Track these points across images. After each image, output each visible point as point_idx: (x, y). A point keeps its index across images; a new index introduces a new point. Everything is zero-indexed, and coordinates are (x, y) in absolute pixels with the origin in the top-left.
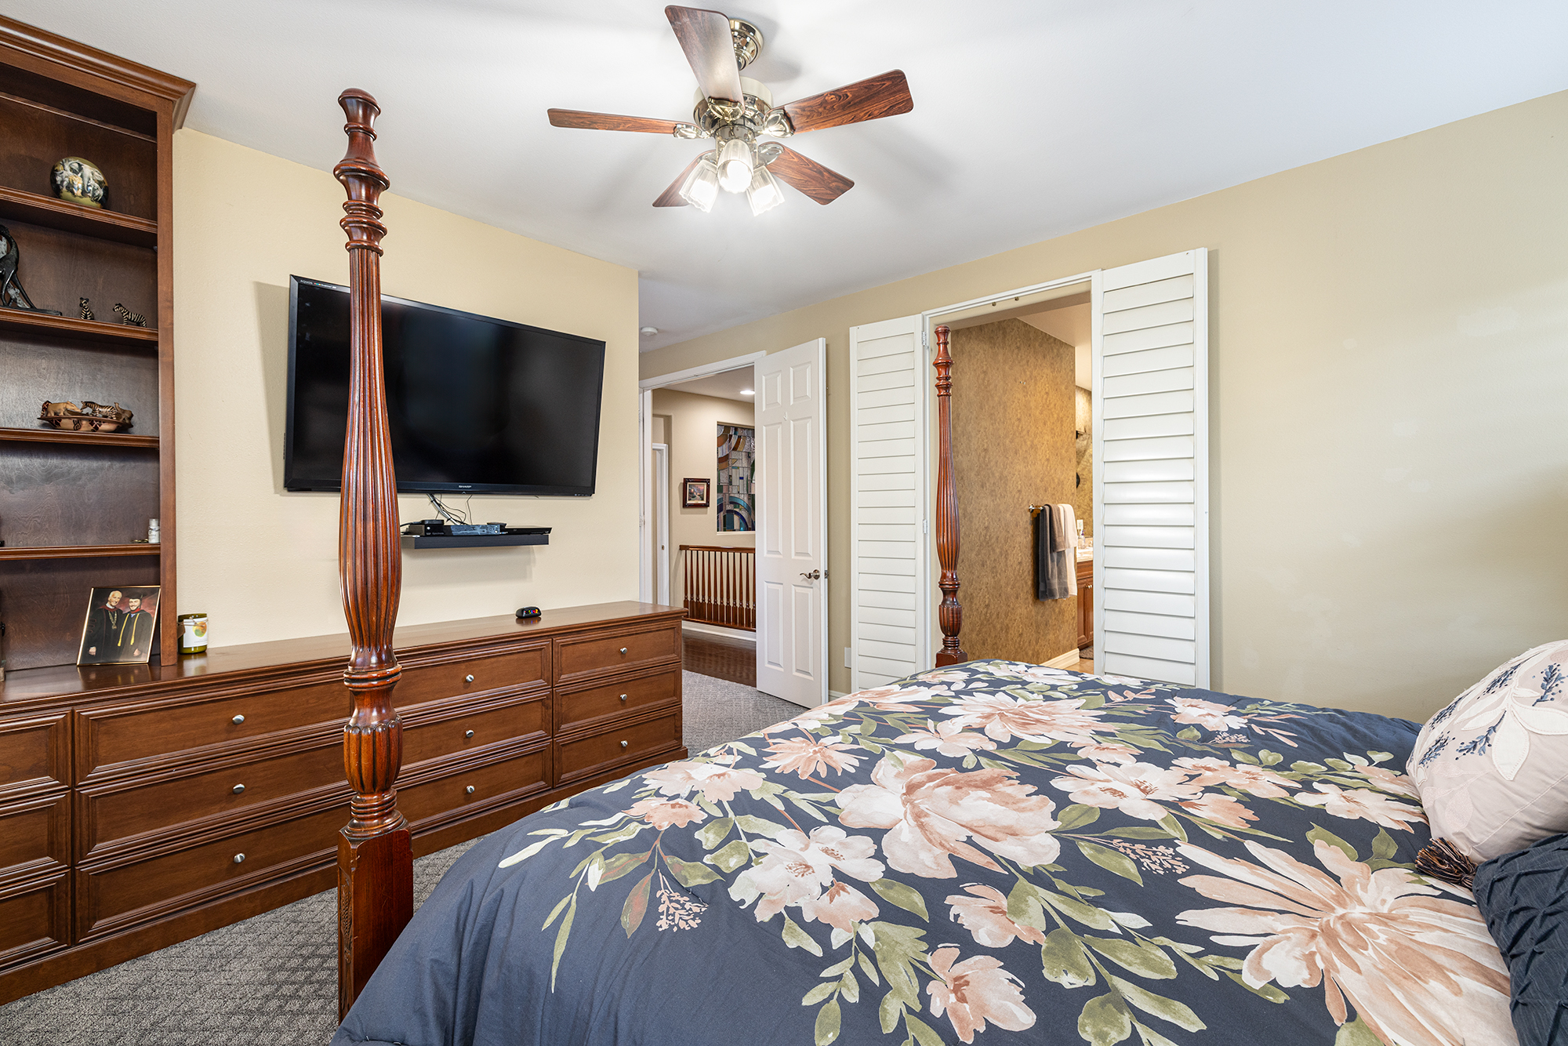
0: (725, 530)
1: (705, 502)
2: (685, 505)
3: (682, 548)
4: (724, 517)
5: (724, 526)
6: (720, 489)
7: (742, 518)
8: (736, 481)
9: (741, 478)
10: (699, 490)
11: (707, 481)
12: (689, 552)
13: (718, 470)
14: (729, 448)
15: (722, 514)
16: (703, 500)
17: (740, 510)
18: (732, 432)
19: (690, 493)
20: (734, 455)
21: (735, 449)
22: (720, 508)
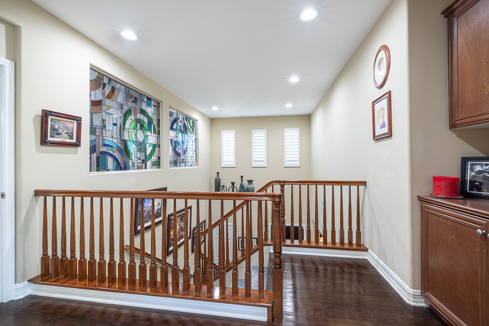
0: (98, 170)
1: (74, 141)
2: (44, 141)
3: (37, 193)
4: (98, 158)
5: (98, 165)
6: (93, 130)
7: (115, 159)
8: (109, 126)
9: (115, 125)
10: (67, 128)
11: (78, 120)
12: (50, 199)
13: (91, 114)
14: (103, 94)
15: (95, 155)
16: (71, 138)
17: (114, 152)
18: (106, 81)
19: (53, 129)
20: (108, 102)
21: (109, 97)
22: (93, 149)
